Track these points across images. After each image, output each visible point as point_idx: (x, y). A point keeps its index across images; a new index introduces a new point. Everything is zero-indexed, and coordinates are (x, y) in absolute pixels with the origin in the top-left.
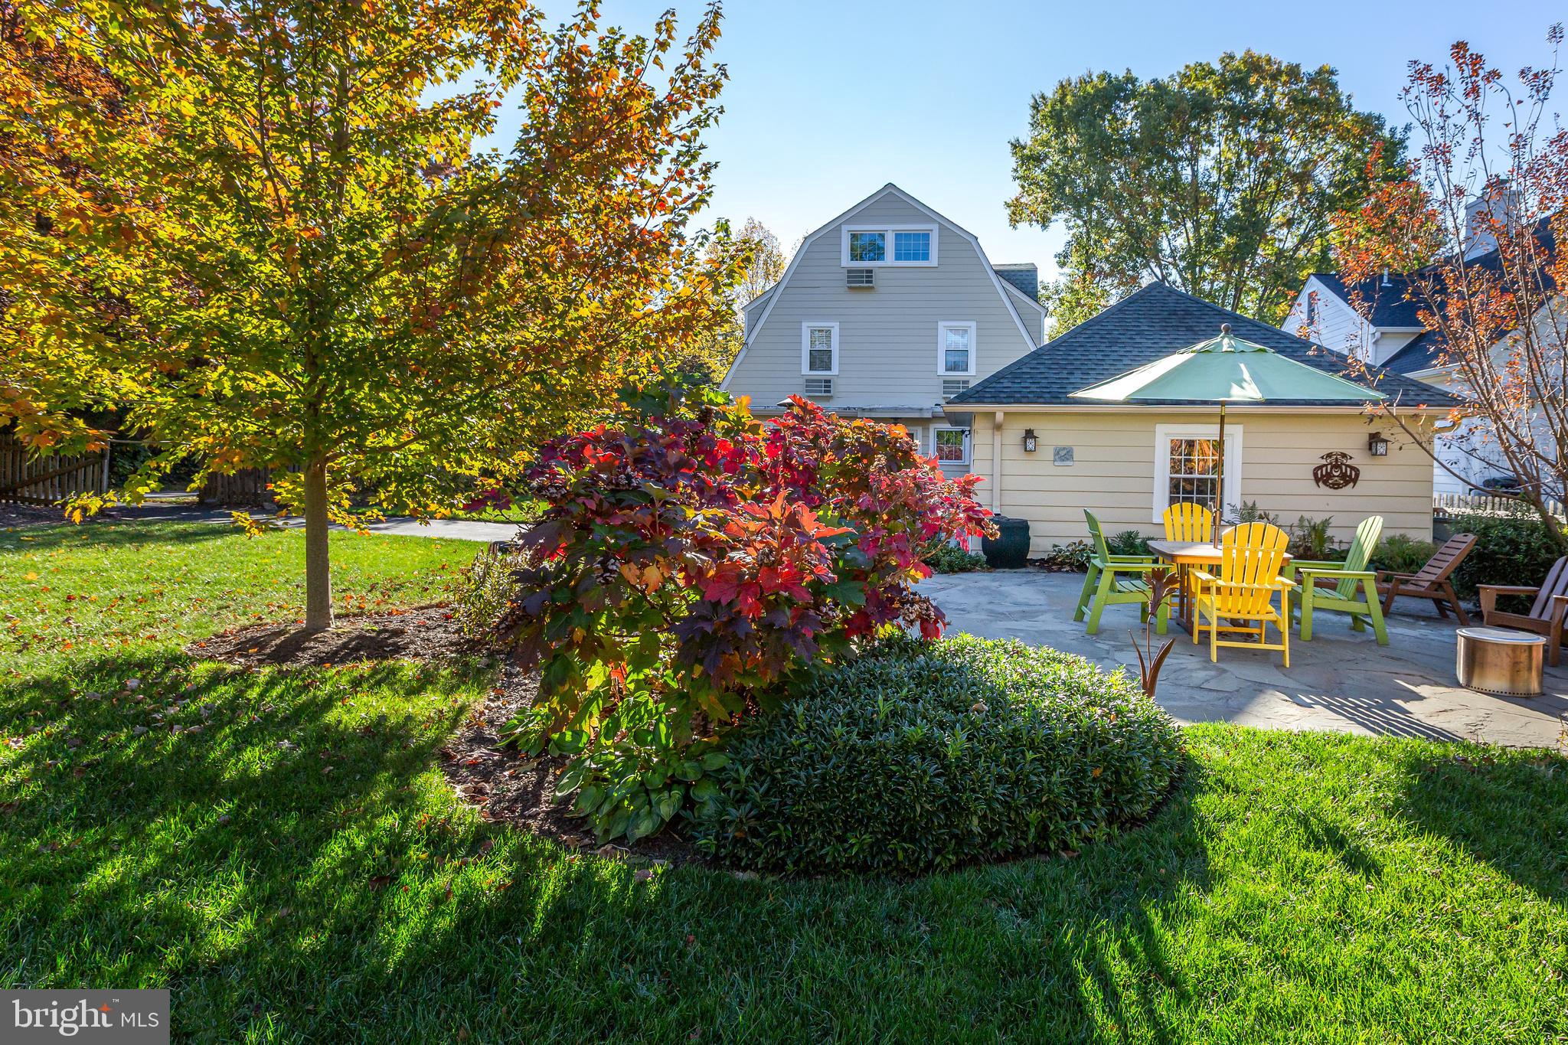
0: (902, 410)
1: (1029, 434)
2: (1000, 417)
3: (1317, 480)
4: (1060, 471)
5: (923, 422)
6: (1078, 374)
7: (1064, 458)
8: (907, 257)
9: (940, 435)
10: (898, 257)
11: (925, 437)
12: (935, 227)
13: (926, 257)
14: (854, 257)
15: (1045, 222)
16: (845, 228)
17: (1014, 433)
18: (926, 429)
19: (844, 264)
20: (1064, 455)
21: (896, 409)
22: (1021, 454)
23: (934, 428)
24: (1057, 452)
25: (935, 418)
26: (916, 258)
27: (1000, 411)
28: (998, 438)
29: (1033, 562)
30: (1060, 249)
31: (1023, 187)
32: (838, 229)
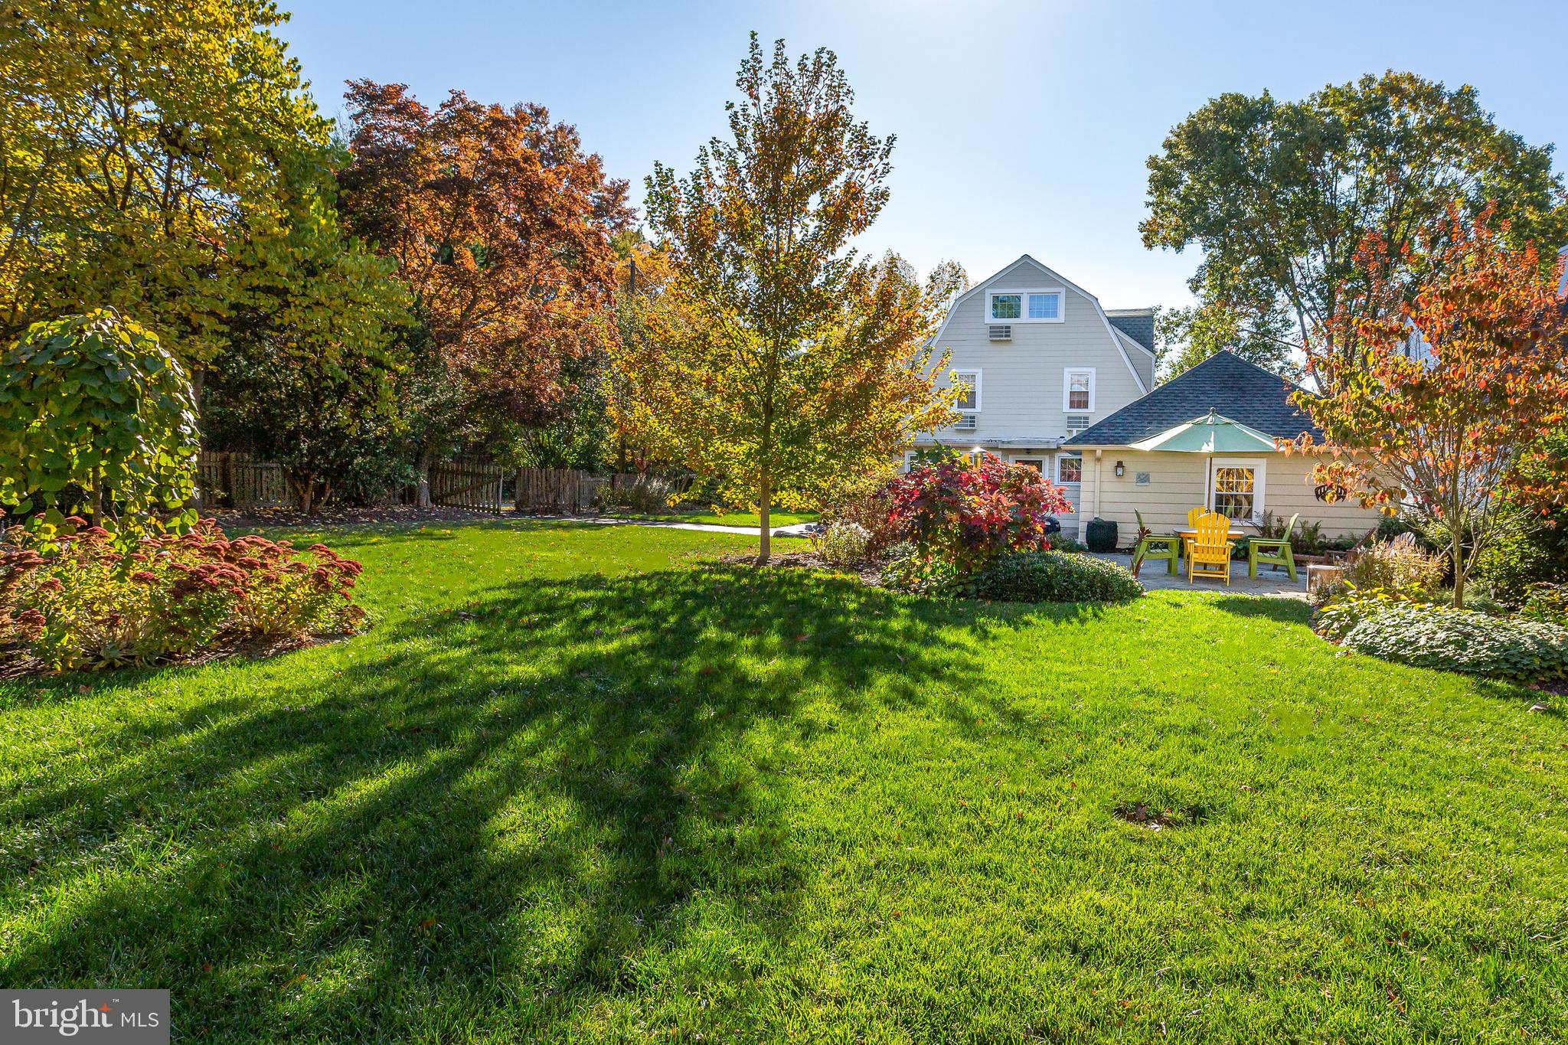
0: (1034, 442)
1: (1120, 464)
2: (1099, 453)
3: (1318, 496)
4: (1140, 489)
5: (1050, 452)
6: (1155, 423)
7: (1143, 481)
8: (1039, 316)
9: (1063, 461)
10: (1031, 315)
11: (1052, 463)
12: (1063, 290)
13: (1055, 315)
14: (996, 316)
15: (1179, 246)
16: (988, 292)
17: (1109, 464)
18: (1052, 457)
19: (987, 321)
20: (1144, 478)
21: (1029, 442)
22: (1115, 479)
23: (1058, 457)
24: (1139, 477)
25: (1058, 449)
26: (1047, 315)
27: (1099, 449)
28: (1098, 467)
29: (1120, 551)
30: (1193, 275)
31: (1156, 213)
32: (983, 292)
